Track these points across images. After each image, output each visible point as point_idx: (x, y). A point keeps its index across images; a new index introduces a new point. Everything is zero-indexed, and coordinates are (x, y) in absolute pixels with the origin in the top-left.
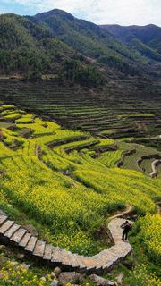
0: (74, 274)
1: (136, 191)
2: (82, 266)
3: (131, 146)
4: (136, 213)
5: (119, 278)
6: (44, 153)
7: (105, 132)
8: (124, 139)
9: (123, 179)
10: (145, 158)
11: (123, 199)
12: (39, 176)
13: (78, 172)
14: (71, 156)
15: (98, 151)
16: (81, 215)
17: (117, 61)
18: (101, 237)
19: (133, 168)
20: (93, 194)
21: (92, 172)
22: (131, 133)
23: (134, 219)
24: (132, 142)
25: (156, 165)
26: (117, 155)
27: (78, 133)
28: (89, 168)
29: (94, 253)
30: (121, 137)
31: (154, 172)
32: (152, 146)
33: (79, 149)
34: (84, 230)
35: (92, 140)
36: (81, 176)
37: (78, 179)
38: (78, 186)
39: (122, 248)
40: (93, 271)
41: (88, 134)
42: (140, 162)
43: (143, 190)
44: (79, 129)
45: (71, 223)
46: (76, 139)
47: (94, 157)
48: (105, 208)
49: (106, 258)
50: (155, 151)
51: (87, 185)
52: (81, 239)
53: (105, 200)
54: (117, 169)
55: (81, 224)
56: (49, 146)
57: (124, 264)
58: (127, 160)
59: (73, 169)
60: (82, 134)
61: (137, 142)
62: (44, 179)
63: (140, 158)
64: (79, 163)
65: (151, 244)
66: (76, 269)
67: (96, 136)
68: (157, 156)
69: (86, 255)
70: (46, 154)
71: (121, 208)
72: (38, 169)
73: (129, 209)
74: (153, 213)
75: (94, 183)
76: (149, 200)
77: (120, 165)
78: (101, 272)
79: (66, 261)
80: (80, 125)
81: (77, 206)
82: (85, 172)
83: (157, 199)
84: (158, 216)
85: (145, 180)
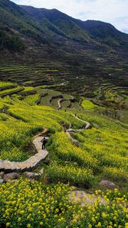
0: (13, 174)
1: (49, 119)
2: (18, 168)
3: (45, 91)
4: (50, 132)
5: (42, 171)
7: (27, 82)
8: (40, 86)
9: (41, 112)
10: (53, 98)
11: (41, 124)
13: (11, 110)
14: (5, 100)
15: (23, 96)
16: (14, 137)
17: (33, 33)
18: (29, 149)
19: (47, 105)
20: (22, 123)
21: (20, 109)
22: (45, 82)
23: (48, 136)
24: (45, 88)
25: (61, 102)
26: (36, 97)
27: (9, 84)
28: (18, 107)
29: (25, 160)
30: (38, 85)
31: (60, 106)
33: (10, 94)
34: (18, 147)
35: (19, 88)
36: (13, 112)
37: (11, 115)
38: (11, 119)
39: (43, 154)
40: (26, 170)
41: (16, 84)
42: (51, 101)
43: (53, 118)
44: (9, 80)
45: (8, 143)
46: (7, 88)
47: (21, 99)
48: (30, 131)
49: (32, 161)
50: (60, 94)
51: (18, 118)
52: (16, 152)
53: (30, 126)
54: (37, 106)
55: (15, 143)
57: (44, 162)
58: (43, 100)
59: (7, 108)
60: (11, 84)
61: (48, 88)
63: (50, 99)
64: (11, 104)
65: (59, 149)
66: (15, 171)
67: (21, 85)
68: (61, 97)
69: (21, 161)
71: (40, 130)
73: (46, 130)
74: (60, 131)
75: (22, 116)
76: (57, 124)
77: (38, 103)
78: (31, 169)
79: (7, 167)
80: (10, 78)
81: (12, 132)
82: (15, 109)
83: (62, 123)
84: (63, 132)
85: (54, 112)
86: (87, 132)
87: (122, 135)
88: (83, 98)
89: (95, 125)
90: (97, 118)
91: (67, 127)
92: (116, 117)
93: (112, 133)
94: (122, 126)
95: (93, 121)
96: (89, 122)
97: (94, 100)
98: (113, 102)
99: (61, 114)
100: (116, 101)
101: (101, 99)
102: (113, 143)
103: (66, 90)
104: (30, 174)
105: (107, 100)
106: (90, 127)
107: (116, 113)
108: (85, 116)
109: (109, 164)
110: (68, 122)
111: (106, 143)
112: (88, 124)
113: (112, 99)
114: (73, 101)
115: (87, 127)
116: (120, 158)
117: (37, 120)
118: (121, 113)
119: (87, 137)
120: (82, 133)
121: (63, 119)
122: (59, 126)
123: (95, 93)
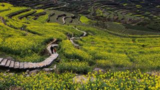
0: (36, 70)
1: (58, 32)
2: (38, 67)
3: (52, 12)
4: (58, 41)
5: (55, 67)
6: (7, 21)
7: (38, 6)
8: (48, 9)
9: (51, 27)
10: (59, 16)
11: (52, 36)
12: (7, 33)
13: (28, 28)
14: (23, 20)
15: (37, 16)
16: (33, 46)
18: (44, 54)
19: (55, 22)
20: (38, 36)
21: (35, 27)
22: (51, 5)
23: (58, 44)
24: (52, 10)
25: (65, 19)
26: (46, 17)
27: (24, 8)
28: (33, 25)
29: (43, 61)
30: (46, 8)
31: (64, 22)
32: (61, 11)
33: (26, 16)
34: (37, 52)
35: (32, 11)
36: (30, 29)
37: (29, 31)
38: (29, 34)
39: (55, 56)
40: (44, 67)
41: (29, 8)
42: (57, 19)
43: (60, 31)
44: (24, 6)
45: (29, 51)
46: (23, 11)
47: (35, 19)
48: (44, 41)
49: (48, 61)
50: (63, 13)
51: (34, 33)
52: (36, 56)
53: (44, 38)
54: (47, 23)
55: (34, 50)
56: (9, 17)
57: (56, 61)
58: (51, 18)
59: (25, 26)
60: (26, 8)
61: (55, 9)
62: (11, 34)
63: (57, 17)
64: (28, 23)
65: (66, 51)
66: (36, 68)
67: (34, 8)
68: (65, 15)
69: (40, 62)
70: (8, 21)
71: (51, 40)
72: (6, 30)
73: (55, 40)
74: (65, 39)
75: (37, 32)
76: (63, 34)
77: (48, 21)
78: (47, 66)
79: (31, 67)
80: (24, 4)
81: (31, 43)
82: (32, 27)
83: (67, 34)
84: (68, 40)
85: (61, 26)
86: (84, 39)
87: (109, 39)
88: (80, 15)
89: (90, 33)
90: (91, 29)
91: (70, 36)
92: (104, 27)
93: (102, 38)
94: (109, 33)
95: (89, 31)
96: (86, 31)
97: (89, 16)
98: (102, 17)
99: (65, 28)
100: (104, 16)
101: (93, 15)
102: (103, 45)
103: (68, 10)
104: (47, 69)
105: (97, 15)
106: (87, 35)
107: (104, 24)
108: (83, 28)
109: (100, 58)
110: (71, 33)
111: (98, 45)
112: (85, 33)
113: (101, 14)
114: (73, 18)
115: (84, 35)
116: (107, 54)
117: (49, 33)
118: (107, 24)
119: (85, 42)
120: (81, 40)
121: (67, 31)
122: (65, 36)
123: (89, 11)
